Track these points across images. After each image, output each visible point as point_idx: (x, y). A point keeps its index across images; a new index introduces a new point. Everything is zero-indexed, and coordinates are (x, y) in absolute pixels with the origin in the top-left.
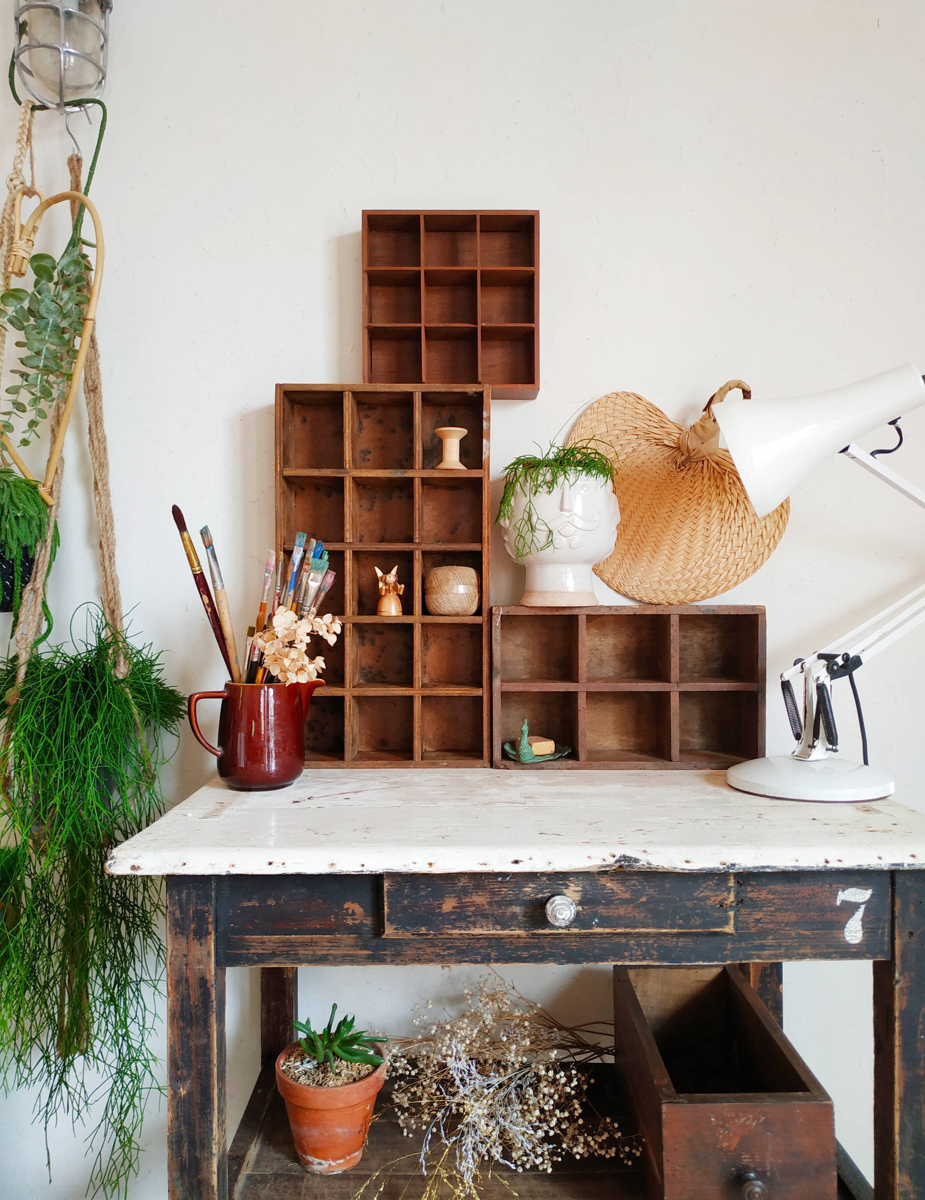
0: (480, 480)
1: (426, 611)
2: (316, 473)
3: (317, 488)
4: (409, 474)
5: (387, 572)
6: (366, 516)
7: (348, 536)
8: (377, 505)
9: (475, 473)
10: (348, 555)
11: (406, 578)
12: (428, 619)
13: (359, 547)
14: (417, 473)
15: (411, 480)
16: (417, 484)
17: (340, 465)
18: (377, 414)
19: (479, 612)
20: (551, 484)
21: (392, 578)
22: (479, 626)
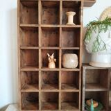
0: (79, 29)
1: (62, 67)
2: (30, 25)
3: (31, 30)
4: (58, 26)
5: (51, 55)
6: (45, 39)
7: (40, 45)
8: (48, 36)
9: (78, 26)
10: (40, 50)
11: (57, 57)
12: (63, 69)
13: (43, 48)
14: (61, 26)
15: (59, 28)
16: (61, 29)
17: (37, 23)
18: (48, 10)
19: (78, 67)
20: (106, 30)
21: (52, 57)
22: (79, 72)
